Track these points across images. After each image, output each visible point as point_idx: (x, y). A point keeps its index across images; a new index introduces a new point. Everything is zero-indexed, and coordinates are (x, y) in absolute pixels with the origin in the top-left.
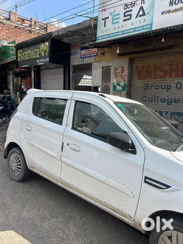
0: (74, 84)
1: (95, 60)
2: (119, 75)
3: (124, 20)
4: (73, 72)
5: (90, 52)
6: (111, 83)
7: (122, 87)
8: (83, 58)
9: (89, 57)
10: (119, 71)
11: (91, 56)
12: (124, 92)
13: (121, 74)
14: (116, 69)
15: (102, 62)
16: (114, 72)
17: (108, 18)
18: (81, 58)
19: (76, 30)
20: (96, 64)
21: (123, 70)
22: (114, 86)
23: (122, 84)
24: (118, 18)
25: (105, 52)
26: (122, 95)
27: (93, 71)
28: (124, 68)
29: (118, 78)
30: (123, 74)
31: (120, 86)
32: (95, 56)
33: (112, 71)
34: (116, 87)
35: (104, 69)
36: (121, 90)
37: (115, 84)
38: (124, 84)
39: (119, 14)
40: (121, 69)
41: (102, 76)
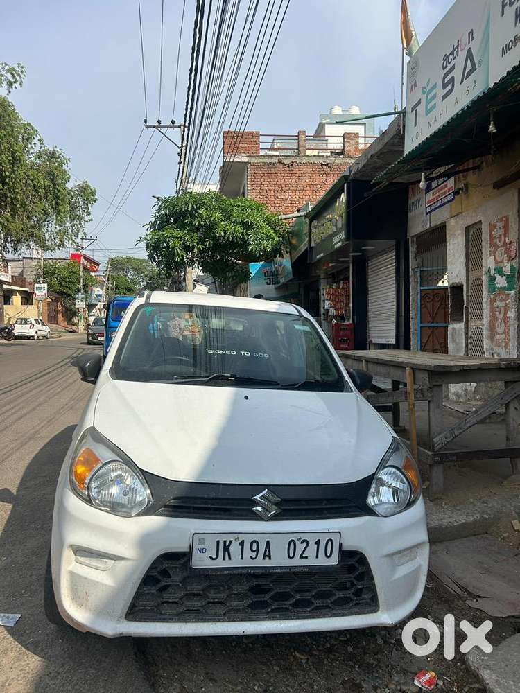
0: (419, 285)
1: (451, 211)
2: (498, 242)
3: (444, 98)
4: (417, 254)
5: (442, 194)
6: (484, 270)
7: (508, 277)
8: (430, 212)
9: (440, 206)
10: (498, 232)
11: (442, 205)
12: (512, 293)
13: (503, 240)
14: (492, 227)
15: (464, 214)
16: (488, 237)
17: (419, 103)
18: (427, 214)
19: (381, 150)
20: (452, 222)
21: (506, 228)
22: (490, 276)
23: (507, 270)
24: (434, 97)
25: (469, 186)
26: (507, 302)
27: (448, 244)
28: (510, 220)
29: (497, 254)
30: (507, 239)
31: (502, 275)
32: (451, 201)
33: (485, 236)
34: (496, 278)
35: (471, 233)
36: (504, 289)
37: (492, 272)
38: (512, 267)
39: (435, 86)
40: (502, 224)
41: (464, 252)
